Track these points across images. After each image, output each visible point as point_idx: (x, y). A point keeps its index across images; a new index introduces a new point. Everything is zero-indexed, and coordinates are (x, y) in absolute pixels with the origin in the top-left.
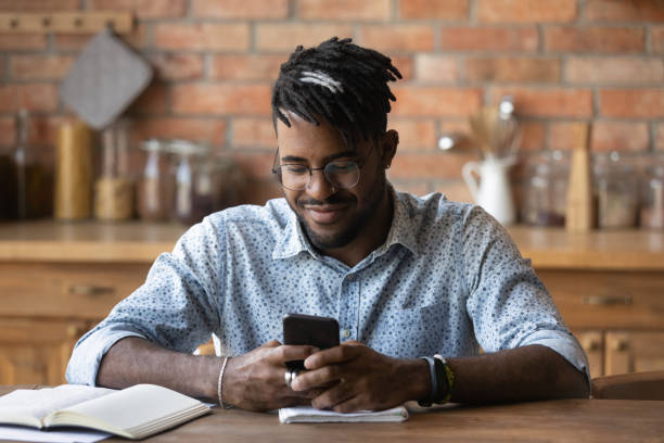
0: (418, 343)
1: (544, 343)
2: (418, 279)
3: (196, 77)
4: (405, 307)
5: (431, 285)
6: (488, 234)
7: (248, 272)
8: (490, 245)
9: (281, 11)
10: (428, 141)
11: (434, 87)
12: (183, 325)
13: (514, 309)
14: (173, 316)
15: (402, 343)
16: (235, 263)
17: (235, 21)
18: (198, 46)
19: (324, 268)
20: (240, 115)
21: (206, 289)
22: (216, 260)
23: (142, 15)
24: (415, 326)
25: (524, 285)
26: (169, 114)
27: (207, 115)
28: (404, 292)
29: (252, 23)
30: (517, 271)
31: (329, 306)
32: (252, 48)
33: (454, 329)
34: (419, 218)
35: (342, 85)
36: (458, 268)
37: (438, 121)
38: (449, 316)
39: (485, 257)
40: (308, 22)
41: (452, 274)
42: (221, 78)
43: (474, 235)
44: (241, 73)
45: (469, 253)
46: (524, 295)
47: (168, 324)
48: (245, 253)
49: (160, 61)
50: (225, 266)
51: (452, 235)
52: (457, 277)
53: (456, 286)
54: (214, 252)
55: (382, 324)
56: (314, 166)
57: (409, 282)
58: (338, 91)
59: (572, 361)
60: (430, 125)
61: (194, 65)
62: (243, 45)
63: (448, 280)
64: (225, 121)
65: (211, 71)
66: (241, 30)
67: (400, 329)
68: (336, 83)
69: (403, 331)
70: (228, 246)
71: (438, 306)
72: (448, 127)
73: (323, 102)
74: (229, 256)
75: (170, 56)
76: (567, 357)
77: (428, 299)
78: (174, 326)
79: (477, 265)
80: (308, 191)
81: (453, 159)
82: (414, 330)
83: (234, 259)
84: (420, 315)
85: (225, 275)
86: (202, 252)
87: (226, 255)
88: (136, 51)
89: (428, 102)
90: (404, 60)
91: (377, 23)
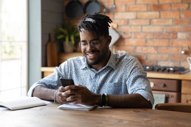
0: (113, 92)
1: (140, 93)
2: (115, 75)
3: (130, 38)
4: (110, 82)
5: (118, 77)
6: (134, 65)
7: (74, 72)
8: (134, 68)
9: (148, 23)
10: (179, 52)
11: (181, 40)
12: (56, 85)
13: (136, 85)
14: (54, 82)
15: (108, 92)
16: (71, 70)
17: (138, 25)
18: (130, 31)
19: (91, 71)
20: (139, 46)
21: (63, 76)
22: (66, 69)
23: (119, 24)
24: (112, 88)
25: (140, 78)
26: (124, 45)
27: (132, 46)
28: (111, 79)
29: (142, 26)
30: (139, 75)
31: (92, 81)
32: (142, 31)
33: (123, 89)
34: (118, 60)
35: (95, 21)
36: (125, 73)
37: (182, 48)
38: (122, 86)
39: (132, 71)
40: (154, 26)
41: (123, 75)
42: (135, 38)
43: (130, 65)
44: (139, 37)
45: (128, 70)
46: (139, 81)
47: (52, 84)
48: (73, 67)
49: (122, 34)
50: (68, 71)
51: (125, 65)
52: (125, 76)
53: (124, 78)
54: (66, 67)
55: (104, 86)
56: (88, 42)
57: (112, 76)
58: (94, 23)
59: (146, 98)
60: (180, 48)
61: (129, 35)
62: (140, 31)
63: (122, 76)
64: (135, 47)
65: (133, 36)
66: (140, 27)
67: (108, 88)
68: (94, 21)
69: (109, 88)
70: (70, 66)
71: (119, 83)
72: (184, 49)
73: (90, 25)
74: (70, 68)
75: (124, 33)
76: (145, 97)
77: (116, 81)
78: (54, 85)
79: (129, 73)
80: (87, 49)
81: (185, 56)
82: (111, 88)
83: (71, 69)
84: (113, 85)
85: (68, 73)
86: (64, 67)
87: (69, 68)
88: (117, 32)
89: (180, 43)
90: (175, 34)
91: (169, 26)
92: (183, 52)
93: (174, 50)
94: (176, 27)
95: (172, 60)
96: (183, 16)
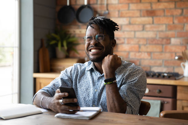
3: (123, 43)
9: (141, 29)
10: (173, 58)
11: (175, 45)
17: (131, 31)
18: (123, 36)
20: (132, 51)
26: (117, 51)
27: (125, 51)
29: (135, 32)
32: (135, 37)
37: (176, 53)
40: (147, 31)
42: (128, 43)
44: (132, 42)
60: (174, 54)
61: (122, 41)
62: (133, 36)
64: (129, 53)
65: (126, 42)
66: (133, 33)
72: (178, 54)
75: (118, 39)
81: (179, 62)
89: (174, 49)
90: (168, 39)
91: (162, 31)
92: (177, 58)
93: (167, 56)
94: (170, 33)
95: (165, 66)
96: (176, 22)
